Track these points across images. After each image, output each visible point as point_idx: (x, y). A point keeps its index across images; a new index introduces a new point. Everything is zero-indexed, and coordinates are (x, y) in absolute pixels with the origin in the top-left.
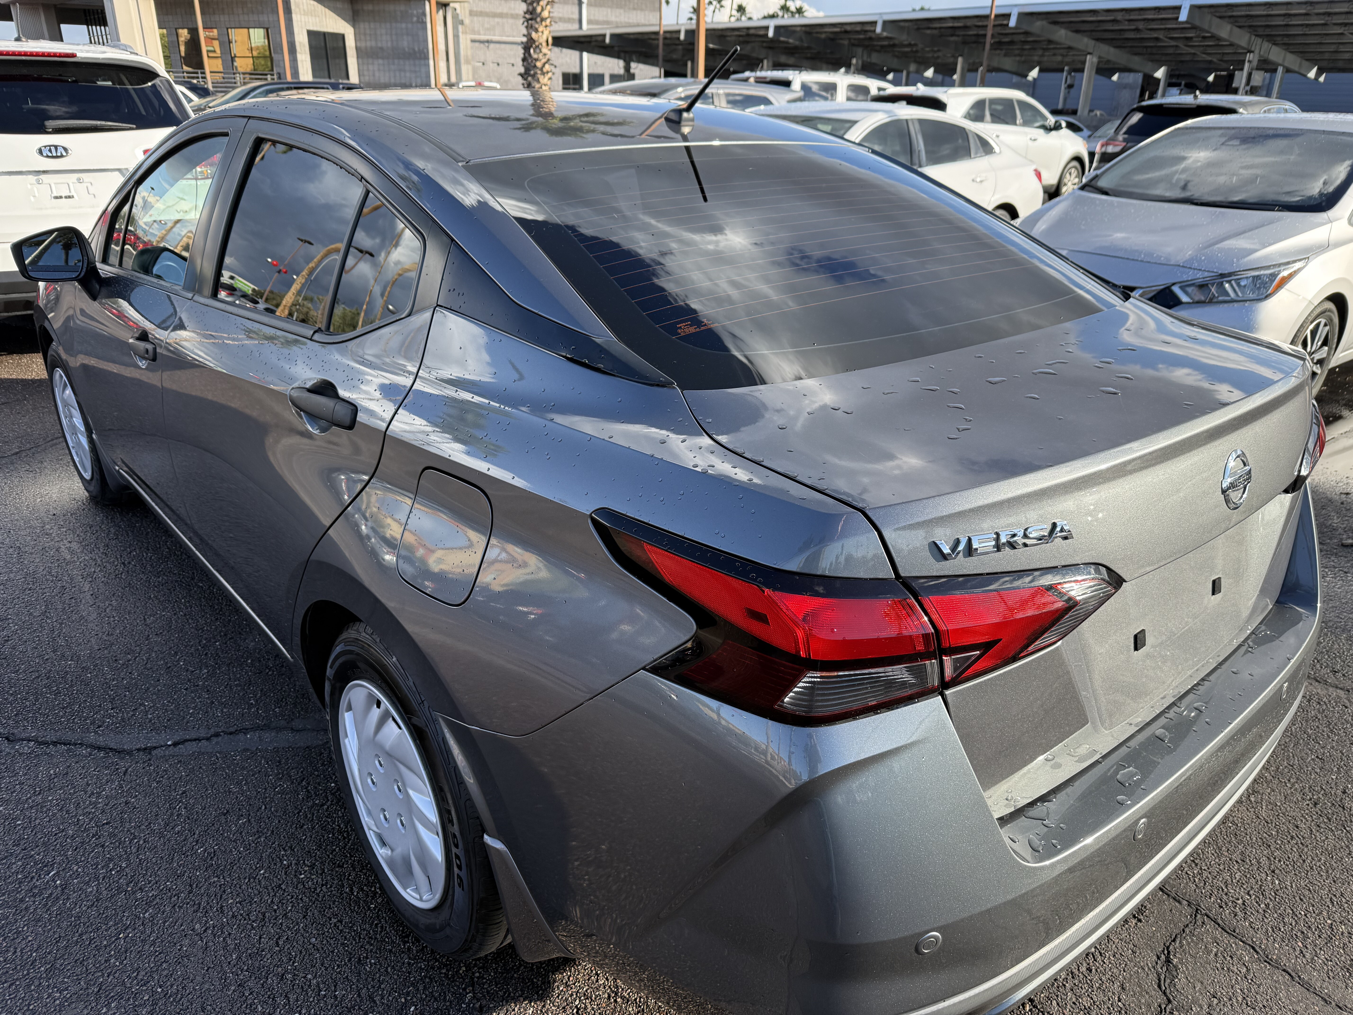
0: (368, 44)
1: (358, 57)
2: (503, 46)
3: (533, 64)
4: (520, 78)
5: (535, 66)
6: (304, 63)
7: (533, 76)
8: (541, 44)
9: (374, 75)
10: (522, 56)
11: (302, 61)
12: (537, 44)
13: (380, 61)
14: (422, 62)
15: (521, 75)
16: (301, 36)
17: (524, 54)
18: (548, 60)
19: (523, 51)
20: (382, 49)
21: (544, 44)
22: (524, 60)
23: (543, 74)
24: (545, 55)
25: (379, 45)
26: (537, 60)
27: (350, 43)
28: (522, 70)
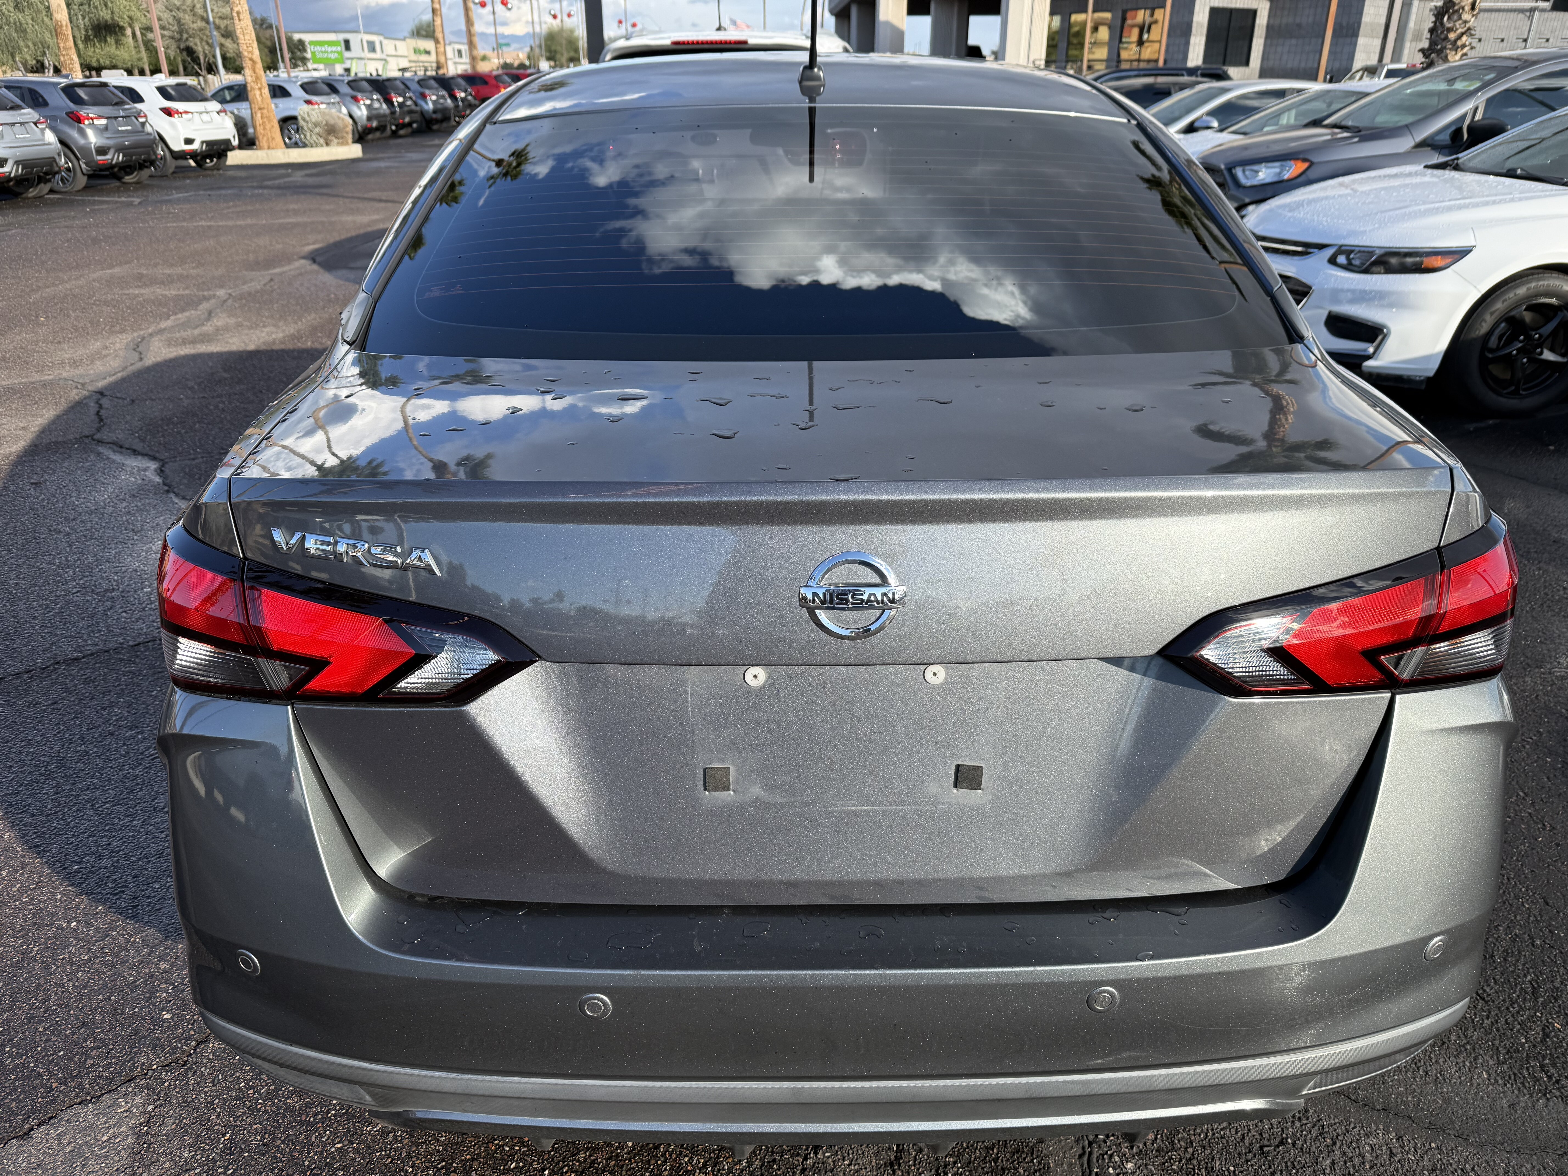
0: (1284, 21)
1: (1266, 38)
2: (1494, 15)
3: (1443, 36)
4: (1421, 55)
5: (1446, 38)
6: (1197, 47)
7: (1439, 52)
8: (1463, 8)
9: (1280, 59)
10: (1431, 25)
11: (1195, 44)
12: (1456, 8)
13: (1294, 41)
14: (1348, 40)
15: (1422, 50)
16: (1201, 15)
17: (1435, 22)
18: (1469, 29)
19: (1433, 19)
20: (1299, 26)
21: (1467, 8)
22: (1432, 31)
23: (1456, 49)
24: (1466, 22)
25: (1298, 21)
26: (1450, 30)
27: (1262, 20)
28: (1425, 44)
